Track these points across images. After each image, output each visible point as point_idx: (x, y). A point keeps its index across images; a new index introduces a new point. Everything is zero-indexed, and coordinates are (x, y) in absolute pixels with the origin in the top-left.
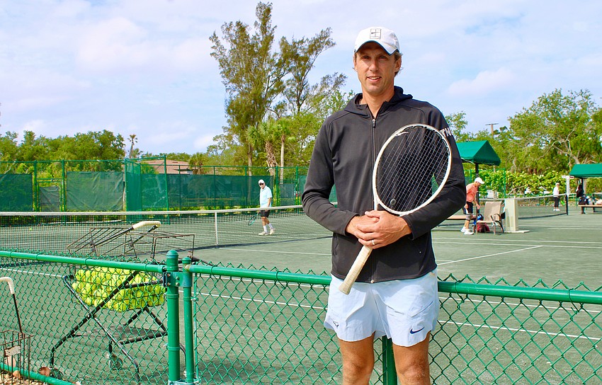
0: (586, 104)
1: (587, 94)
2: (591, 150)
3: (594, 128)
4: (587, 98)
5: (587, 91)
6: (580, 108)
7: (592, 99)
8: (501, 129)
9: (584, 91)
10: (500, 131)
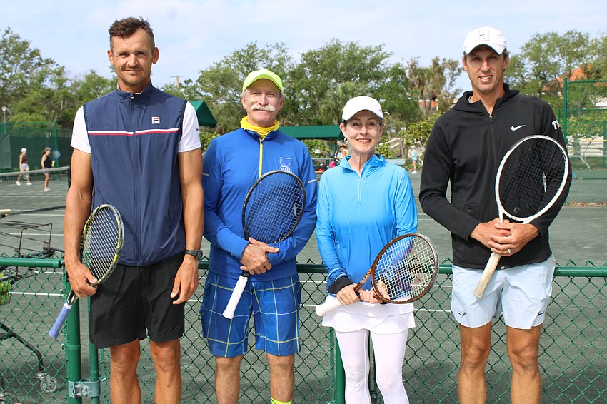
0: (283, 59)
1: (284, 47)
2: (288, 110)
3: (292, 86)
4: (283, 51)
5: (283, 44)
6: (278, 63)
7: (289, 53)
8: (185, 82)
9: (280, 44)
10: (184, 84)
